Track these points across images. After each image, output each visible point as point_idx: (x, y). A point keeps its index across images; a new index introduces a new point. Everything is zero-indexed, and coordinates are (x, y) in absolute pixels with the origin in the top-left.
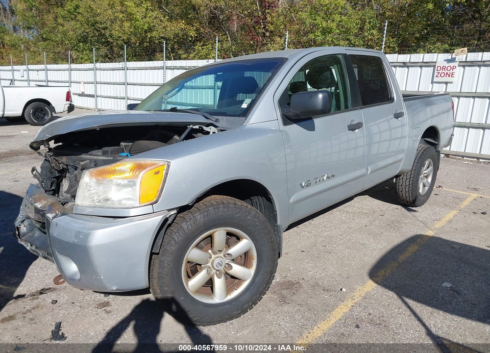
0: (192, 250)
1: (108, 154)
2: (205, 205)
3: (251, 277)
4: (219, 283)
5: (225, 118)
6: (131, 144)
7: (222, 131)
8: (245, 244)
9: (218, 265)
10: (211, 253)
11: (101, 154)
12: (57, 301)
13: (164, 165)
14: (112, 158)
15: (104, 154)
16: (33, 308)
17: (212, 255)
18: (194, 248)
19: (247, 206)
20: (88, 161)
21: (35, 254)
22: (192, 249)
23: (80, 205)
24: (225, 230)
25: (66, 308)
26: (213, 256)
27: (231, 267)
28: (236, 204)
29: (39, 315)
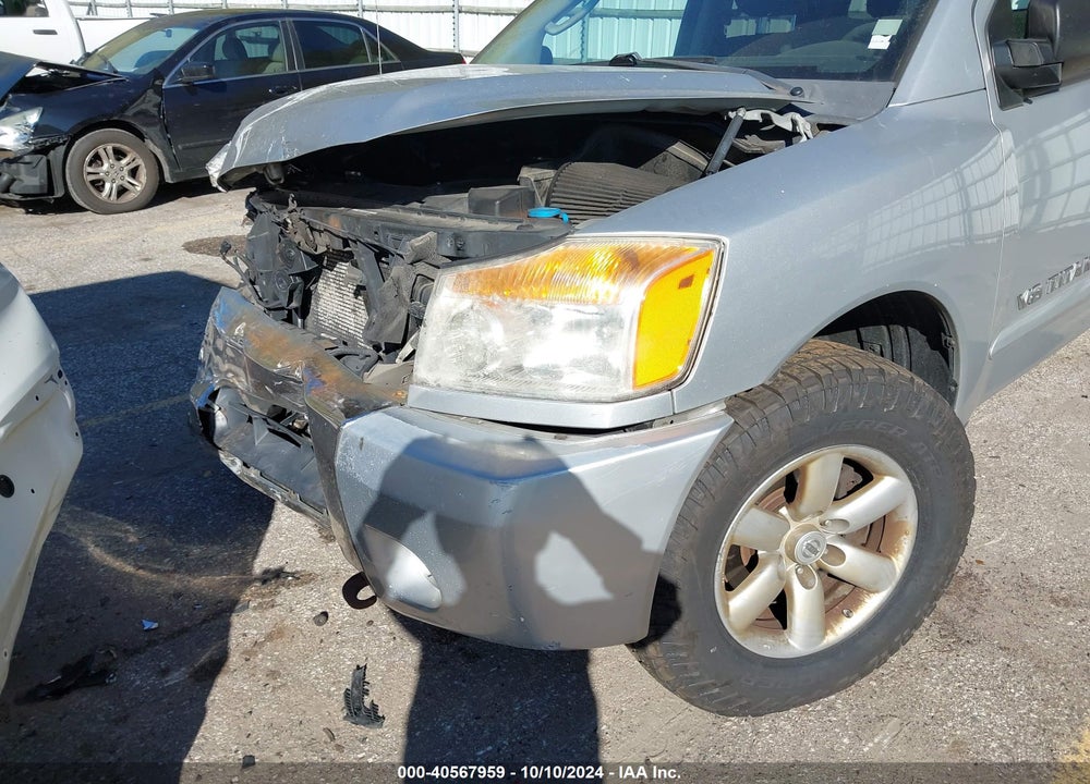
0: (748, 515)
1: (493, 213)
2: (796, 379)
3: (894, 584)
4: (803, 601)
5: (818, 84)
6: (551, 173)
7: (822, 127)
8: (888, 489)
9: (808, 553)
10: (788, 517)
11: (464, 208)
12: (325, 614)
13: (707, 254)
14: (513, 227)
15: (479, 209)
16: (270, 637)
17: (791, 521)
18: (751, 507)
19: (912, 380)
20: (431, 234)
21: (260, 489)
22: (747, 511)
23: (432, 383)
24: (842, 453)
25: (354, 640)
26: (794, 526)
27: (841, 556)
28: (882, 371)
29: (290, 660)
